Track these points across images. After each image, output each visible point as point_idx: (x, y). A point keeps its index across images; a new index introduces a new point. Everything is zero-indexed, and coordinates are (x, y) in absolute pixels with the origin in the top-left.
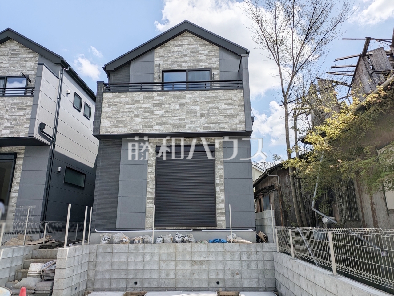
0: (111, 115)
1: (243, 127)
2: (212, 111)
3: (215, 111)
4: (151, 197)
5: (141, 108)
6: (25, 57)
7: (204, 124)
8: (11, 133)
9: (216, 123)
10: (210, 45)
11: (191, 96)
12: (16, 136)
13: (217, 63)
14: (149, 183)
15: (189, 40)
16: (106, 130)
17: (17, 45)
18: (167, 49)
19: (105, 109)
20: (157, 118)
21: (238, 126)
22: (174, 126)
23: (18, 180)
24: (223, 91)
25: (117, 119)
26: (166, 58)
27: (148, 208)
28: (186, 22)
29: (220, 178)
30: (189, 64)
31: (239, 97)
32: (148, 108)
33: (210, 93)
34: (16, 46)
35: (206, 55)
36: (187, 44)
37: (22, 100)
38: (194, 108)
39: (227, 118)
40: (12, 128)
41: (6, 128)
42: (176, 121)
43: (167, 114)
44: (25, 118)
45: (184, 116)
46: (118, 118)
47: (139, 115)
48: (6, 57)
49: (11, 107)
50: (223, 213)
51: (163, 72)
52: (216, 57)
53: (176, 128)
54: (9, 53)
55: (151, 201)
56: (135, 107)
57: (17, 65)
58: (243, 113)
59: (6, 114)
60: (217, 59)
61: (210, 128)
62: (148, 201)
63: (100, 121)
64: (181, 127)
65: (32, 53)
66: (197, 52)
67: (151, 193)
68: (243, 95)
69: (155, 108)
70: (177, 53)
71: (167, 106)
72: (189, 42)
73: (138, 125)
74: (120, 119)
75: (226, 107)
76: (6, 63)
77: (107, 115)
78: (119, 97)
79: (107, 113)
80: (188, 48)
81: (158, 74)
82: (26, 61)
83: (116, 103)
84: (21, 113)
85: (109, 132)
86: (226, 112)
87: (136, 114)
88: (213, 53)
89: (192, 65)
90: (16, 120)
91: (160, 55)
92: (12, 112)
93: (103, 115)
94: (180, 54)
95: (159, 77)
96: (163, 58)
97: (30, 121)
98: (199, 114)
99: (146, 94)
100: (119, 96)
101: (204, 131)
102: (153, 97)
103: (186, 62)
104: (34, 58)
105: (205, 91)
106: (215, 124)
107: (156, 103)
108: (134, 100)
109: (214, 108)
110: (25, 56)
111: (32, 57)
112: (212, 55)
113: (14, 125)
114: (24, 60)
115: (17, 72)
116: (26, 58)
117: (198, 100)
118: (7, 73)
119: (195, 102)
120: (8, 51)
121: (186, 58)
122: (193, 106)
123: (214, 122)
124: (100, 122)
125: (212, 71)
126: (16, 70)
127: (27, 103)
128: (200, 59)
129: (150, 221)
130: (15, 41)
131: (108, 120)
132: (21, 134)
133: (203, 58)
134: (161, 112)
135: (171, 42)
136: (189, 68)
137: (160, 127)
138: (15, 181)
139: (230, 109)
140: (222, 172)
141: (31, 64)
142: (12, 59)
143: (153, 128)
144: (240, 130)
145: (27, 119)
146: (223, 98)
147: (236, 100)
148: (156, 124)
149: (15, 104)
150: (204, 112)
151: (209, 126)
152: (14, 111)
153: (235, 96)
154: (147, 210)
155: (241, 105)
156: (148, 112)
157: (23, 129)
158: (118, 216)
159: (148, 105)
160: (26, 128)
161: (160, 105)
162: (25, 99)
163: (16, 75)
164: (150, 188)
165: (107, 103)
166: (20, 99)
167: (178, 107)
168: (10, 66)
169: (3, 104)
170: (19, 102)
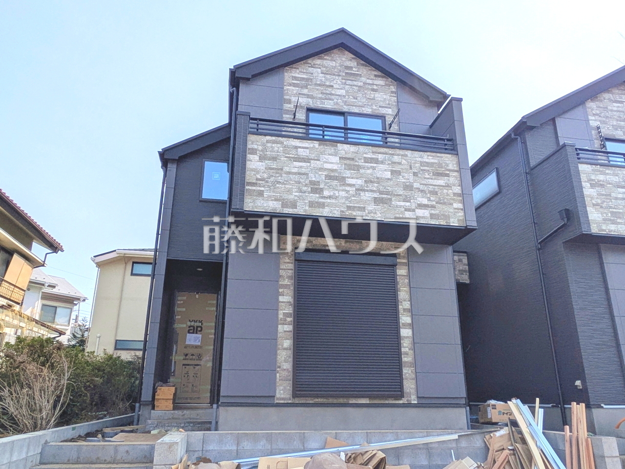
0: (599, 201)
6: (371, 83)
8: (432, 216)
12: (442, 223)
16: (599, 226)
17: (353, 60)
23: (407, 305)
25: (610, 210)
26: (604, 119)
34: (351, 60)
37: (437, 158)
40: (433, 207)
41: (421, 206)
44: (451, 191)
46: (611, 207)
48: (337, 78)
49: (422, 168)
54: (340, 71)
59: (416, 180)
63: (588, 210)
65: (382, 77)
74: (614, 210)
76: (339, 89)
77: (594, 202)
78: (602, 172)
79: (593, 198)
82: (373, 90)
83: (602, 183)
84: (441, 182)
85: (605, 230)
90: (436, 193)
91: (594, 112)
92: (425, 178)
93: (587, 200)
96: (600, 118)
97: (461, 198)
104: (387, 87)
111: (384, 84)
113: (434, 203)
114: (370, 87)
115: (363, 107)
116: (373, 84)
118: (345, 107)
120: (339, 67)
124: (587, 213)
126: (360, 103)
127: (448, 166)
130: (347, 52)
131: (596, 209)
132: (452, 220)
138: (401, 308)
141: (385, 97)
142: (349, 82)
145: (455, 194)
149: (428, 164)
152: (428, 176)
157: (452, 210)
160: (457, 210)
162: (442, 157)
163: (361, 112)
165: (587, 180)
166: (434, 157)
168: (348, 96)
169: (404, 162)
170: (433, 161)
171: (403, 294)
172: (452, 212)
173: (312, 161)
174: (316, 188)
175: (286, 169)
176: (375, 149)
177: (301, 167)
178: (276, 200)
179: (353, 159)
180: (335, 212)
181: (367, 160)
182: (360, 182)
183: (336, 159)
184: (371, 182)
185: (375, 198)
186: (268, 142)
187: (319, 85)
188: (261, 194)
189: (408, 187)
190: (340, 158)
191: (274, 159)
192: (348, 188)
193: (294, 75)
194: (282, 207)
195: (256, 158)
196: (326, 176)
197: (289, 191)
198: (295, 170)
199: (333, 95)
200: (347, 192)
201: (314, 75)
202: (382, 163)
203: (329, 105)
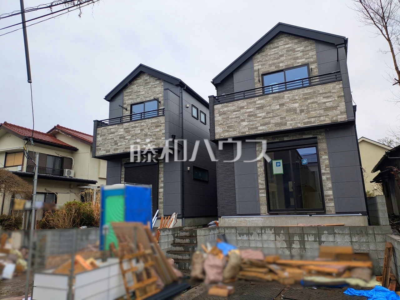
0: (222, 122)
1: (344, 117)
2: (312, 106)
3: (314, 106)
4: (262, 187)
5: (246, 113)
7: (304, 120)
9: (317, 117)
10: (306, 41)
11: (289, 95)
13: (314, 57)
14: (259, 176)
15: (284, 40)
16: (220, 135)
18: (264, 54)
19: (218, 118)
20: (260, 120)
21: (339, 117)
22: (276, 124)
23: (162, 179)
24: (321, 85)
25: (227, 125)
26: (264, 63)
27: (261, 197)
28: (280, 24)
29: (326, 167)
30: (286, 63)
31: (338, 89)
32: (251, 112)
33: (307, 89)
34: (147, 76)
35: (303, 51)
36: (282, 44)
38: (293, 106)
39: (327, 110)
42: (277, 120)
43: (269, 116)
44: (161, 133)
45: (284, 114)
47: (245, 119)
48: (142, 87)
49: (151, 125)
50: (331, 199)
51: (263, 76)
52: (313, 51)
53: (278, 126)
54: (143, 83)
55: (263, 191)
56: (240, 112)
57: (150, 91)
58: (344, 103)
60: (314, 53)
61: (310, 122)
62: (261, 191)
63: (215, 128)
64: (283, 125)
65: (158, 80)
66: (294, 50)
67: (262, 184)
68: (342, 86)
69: (258, 111)
70: (274, 56)
71: (268, 108)
72: (284, 42)
73: (245, 128)
74: (229, 125)
75: (325, 100)
76: (142, 92)
77: (219, 123)
78: (227, 107)
79: (219, 121)
80: (284, 49)
81: (258, 78)
82: (155, 87)
83: (225, 112)
84: (158, 130)
85: (222, 136)
86: (326, 105)
87: (242, 118)
88: (309, 48)
89: (289, 64)
90: (156, 135)
91: (258, 61)
93: (216, 123)
94: (276, 56)
95: (259, 81)
96: (262, 63)
97: (164, 135)
98: (299, 110)
99: (249, 100)
100: (227, 105)
101: (305, 126)
102: (255, 102)
103: (282, 62)
104: (160, 84)
105: (303, 89)
106: (315, 118)
107: (258, 107)
108: (239, 107)
109: (313, 103)
110: (154, 84)
112: (308, 50)
113: (155, 139)
115: (151, 97)
117: (297, 98)
118: (144, 99)
119: (294, 101)
120: (143, 81)
121: (282, 59)
122: (293, 105)
123: (314, 116)
124: (215, 130)
125: (310, 65)
126: (150, 96)
127: (161, 122)
128: (297, 56)
129: (264, 209)
131: (220, 127)
132: (160, 145)
133: (300, 54)
134: (264, 114)
135: (268, 47)
136: (286, 67)
137: (264, 127)
138: (160, 181)
139: (329, 102)
140: (327, 162)
141: (159, 89)
142: (146, 87)
143: (257, 129)
144: (342, 121)
145: (162, 133)
146: (321, 92)
147: (335, 93)
148: (260, 125)
149: (154, 123)
150: (303, 108)
151: (309, 120)
152: (153, 128)
153: (333, 89)
154: (261, 199)
155: (342, 96)
156: (252, 115)
158: (237, 204)
159: (251, 110)
161: (261, 108)
162: (159, 118)
163: (150, 99)
164: (261, 181)
165: (217, 113)
166: (155, 119)
167: (278, 107)
168: (145, 93)
169: (145, 124)
170: (155, 121)
171: (161, 175)
172: (160, 142)
173: (115, 133)
174: (116, 144)
175: (108, 138)
176: (135, 122)
177: (112, 136)
178: (104, 150)
179: (128, 128)
180: (121, 151)
181: (133, 127)
182: (130, 137)
183: (122, 130)
184: (133, 136)
185: (134, 142)
186: (103, 129)
187: (136, 92)
188: (100, 149)
189: (146, 135)
190: (124, 129)
191: (104, 135)
192: (126, 141)
193: (127, 91)
194: (106, 153)
195: (99, 136)
196: (119, 137)
197: (108, 146)
198: (110, 138)
199: (140, 95)
200: (126, 142)
201: (134, 88)
202: (138, 127)
203: (139, 100)
